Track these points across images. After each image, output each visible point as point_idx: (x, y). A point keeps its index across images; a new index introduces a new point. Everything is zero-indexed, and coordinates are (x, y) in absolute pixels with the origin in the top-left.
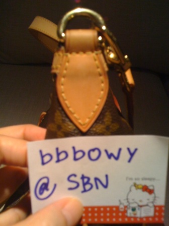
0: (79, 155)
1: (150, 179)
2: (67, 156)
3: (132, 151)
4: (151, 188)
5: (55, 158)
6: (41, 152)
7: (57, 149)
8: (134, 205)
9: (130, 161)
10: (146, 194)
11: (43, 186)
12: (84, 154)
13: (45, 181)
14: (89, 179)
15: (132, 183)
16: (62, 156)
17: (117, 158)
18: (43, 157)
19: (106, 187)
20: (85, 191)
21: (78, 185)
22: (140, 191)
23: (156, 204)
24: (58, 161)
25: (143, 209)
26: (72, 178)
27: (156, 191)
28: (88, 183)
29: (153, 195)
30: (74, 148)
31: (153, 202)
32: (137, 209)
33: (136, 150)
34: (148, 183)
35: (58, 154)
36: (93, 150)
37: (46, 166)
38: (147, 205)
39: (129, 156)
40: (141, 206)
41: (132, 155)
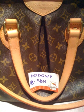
0: (39, 75)
1: (55, 82)
2: (37, 75)
5: (34, 76)
8: (52, 87)
9: (50, 78)
10: (54, 85)
12: (40, 75)
13: (32, 81)
14: (42, 80)
15: (51, 82)
16: (36, 75)
17: (48, 77)
18: (32, 76)
19: (45, 82)
20: (41, 83)
21: (39, 81)
22: (53, 84)
24: (35, 76)
25: (54, 88)
26: (38, 80)
27: (56, 85)
28: (41, 81)
33: (52, 76)
34: (55, 83)
35: (35, 75)
36: (43, 75)
39: (50, 77)
41: (51, 77)
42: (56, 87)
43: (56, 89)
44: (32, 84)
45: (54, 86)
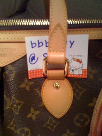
1: (80, 56)
2: (43, 44)
3: (72, 42)
4: (81, 60)
5: (37, 45)
6: (31, 42)
7: (38, 41)
8: (73, 68)
9: (71, 47)
10: (78, 63)
11: (33, 58)
13: (33, 55)
16: (41, 44)
18: (32, 44)
22: (75, 62)
23: (83, 68)
24: (39, 47)
25: (77, 70)
26: (45, 55)
27: (83, 62)
29: (81, 64)
30: (46, 41)
31: (82, 67)
34: (79, 58)
35: (39, 44)
37: (34, 48)
38: (79, 69)
39: (70, 45)
40: (76, 69)
41: (72, 44)
42: (81, 66)
43: (83, 72)
44: (32, 63)
45: (78, 65)
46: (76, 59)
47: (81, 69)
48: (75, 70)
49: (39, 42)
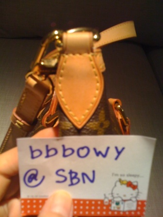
0: (68, 152)
1: (134, 176)
2: (56, 152)
3: (120, 149)
4: (135, 184)
5: (44, 154)
6: (31, 147)
7: (47, 146)
8: (118, 200)
9: (116, 159)
12: (73, 151)
13: (34, 172)
14: (76, 174)
15: (117, 178)
16: (52, 152)
17: (104, 156)
18: (32, 152)
19: (92, 181)
20: (72, 184)
21: (66, 179)
22: (124, 187)
23: (138, 199)
24: (48, 156)
25: (126, 203)
26: (61, 173)
27: (139, 187)
28: (75, 177)
29: (136, 191)
31: (136, 197)
32: (121, 203)
33: (123, 149)
34: (132, 179)
35: (48, 151)
36: (83, 148)
37: (36, 160)
38: (130, 200)
39: (116, 154)
40: (125, 201)
41: (119, 153)
42: (135, 195)
43: (138, 205)
45: (128, 192)
46: (125, 182)
47: (134, 199)
48: (122, 203)
49: (49, 148)
